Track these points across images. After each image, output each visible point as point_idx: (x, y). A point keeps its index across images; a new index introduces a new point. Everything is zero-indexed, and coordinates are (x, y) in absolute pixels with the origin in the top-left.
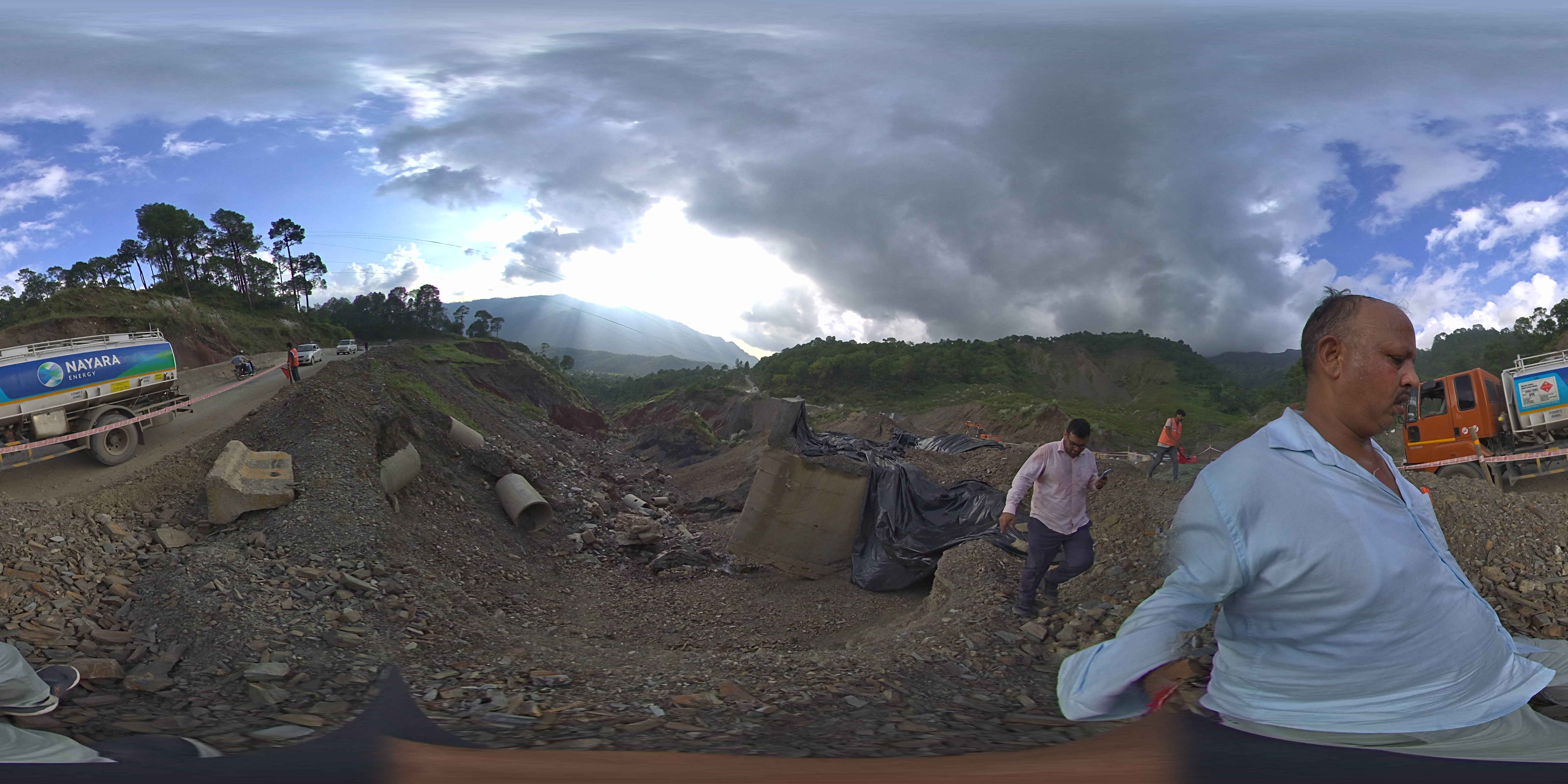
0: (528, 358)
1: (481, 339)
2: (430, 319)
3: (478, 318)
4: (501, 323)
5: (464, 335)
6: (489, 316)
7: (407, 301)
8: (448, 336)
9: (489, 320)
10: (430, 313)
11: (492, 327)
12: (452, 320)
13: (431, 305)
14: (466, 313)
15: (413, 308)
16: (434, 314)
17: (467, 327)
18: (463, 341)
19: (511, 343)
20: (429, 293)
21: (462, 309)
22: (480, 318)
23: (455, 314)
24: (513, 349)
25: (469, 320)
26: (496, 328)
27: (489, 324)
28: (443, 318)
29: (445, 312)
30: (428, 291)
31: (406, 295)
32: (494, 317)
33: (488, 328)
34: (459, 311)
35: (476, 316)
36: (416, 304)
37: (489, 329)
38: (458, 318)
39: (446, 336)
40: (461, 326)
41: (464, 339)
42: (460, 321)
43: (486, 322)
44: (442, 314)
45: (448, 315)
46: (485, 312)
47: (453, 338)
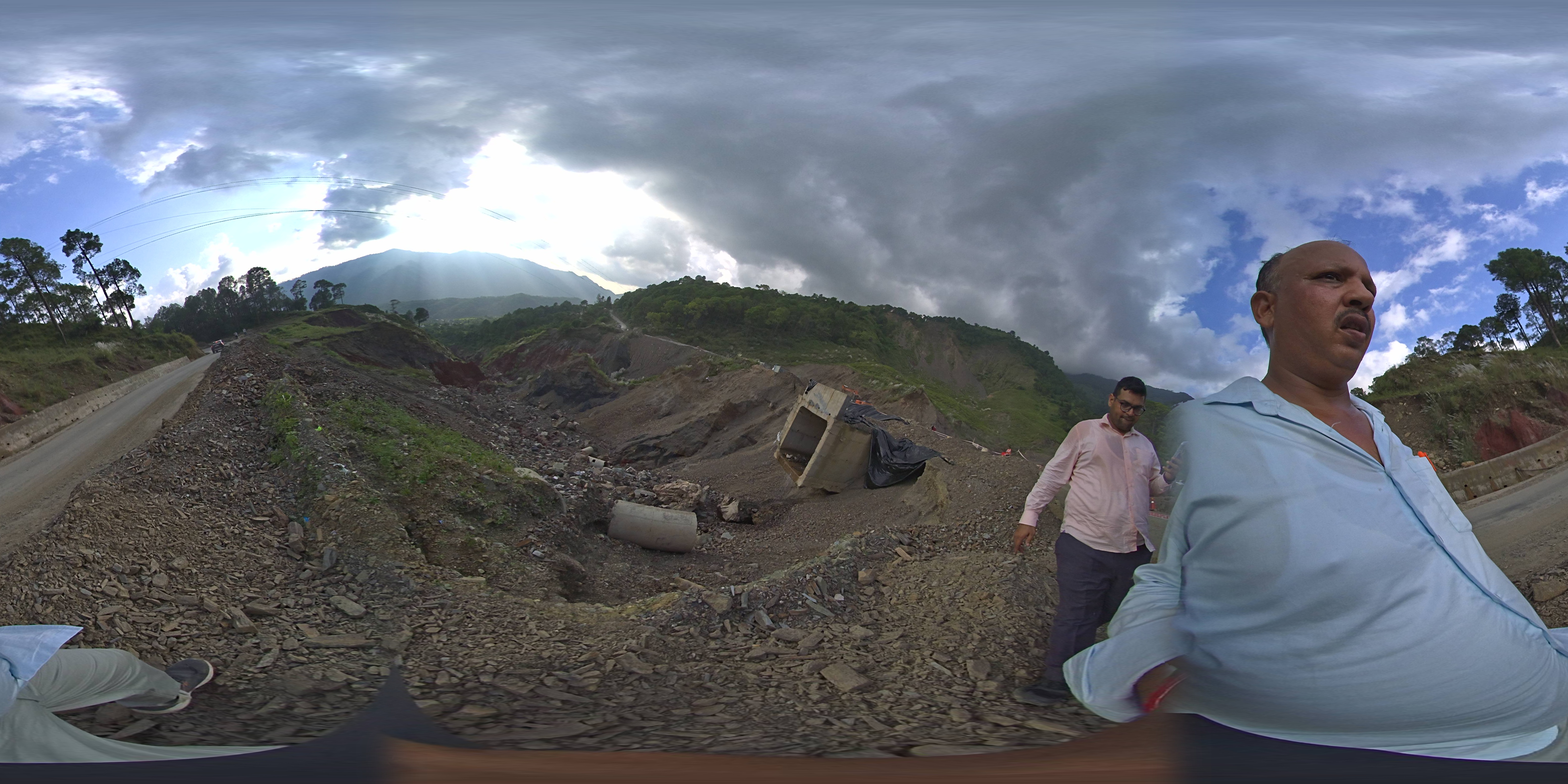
0: (383, 319)
1: (329, 310)
2: (268, 302)
3: (318, 289)
4: (344, 289)
5: (308, 309)
6: (330, 284)
7: (238, 290)
8: (293, 315)
9: (330, 288)
10: (266, 296)
11: (335, 296)
12: (292, 297)
13: (265, 287)
14: (303, 287)
15: (248, 295)
16: (271, 296)
17: (309, 301)
18: (311, 316)
19: (359, 307)
20: (259, 276)
21: (297, 284)
22: (320, 288)
23: (292, 291)
24: (365, 312)
25: (308, 294)
26: (340, 295)
27: (331, 292)
28: (281, 297)
29: (281, 291)
30: (256, 275)
31: (236, 283)
32: (335, 284)
33: (331, 297)
34: (295, 286)
35: (315, 287)
36: (249, 291)
37: (333, 298)
38: (296, 294)
39: (290, 315)
40: (303, 300)
41: (309, 313)
42: (300, 296)
43: (327, 291)
44: (279, 293)
45: (286, 294)
46: (323, 281)
47: (299, 315)
